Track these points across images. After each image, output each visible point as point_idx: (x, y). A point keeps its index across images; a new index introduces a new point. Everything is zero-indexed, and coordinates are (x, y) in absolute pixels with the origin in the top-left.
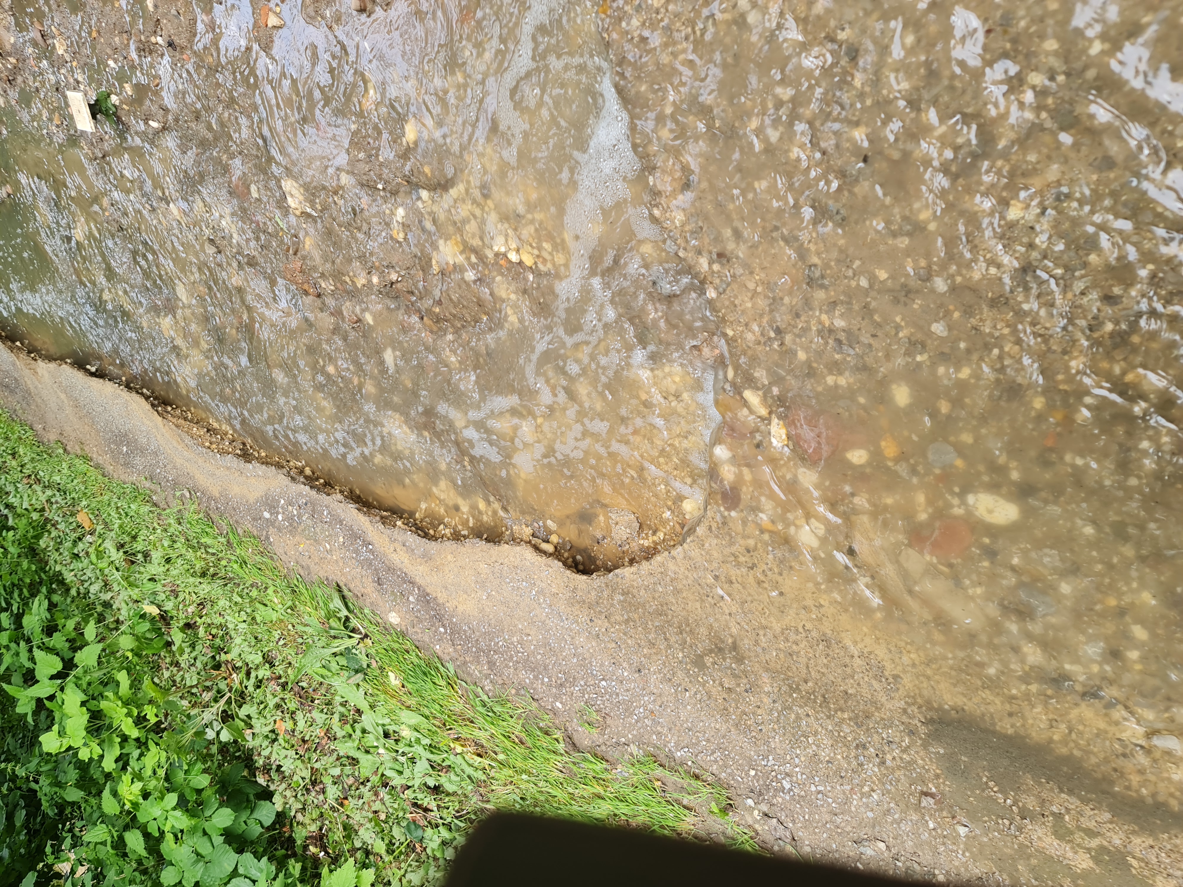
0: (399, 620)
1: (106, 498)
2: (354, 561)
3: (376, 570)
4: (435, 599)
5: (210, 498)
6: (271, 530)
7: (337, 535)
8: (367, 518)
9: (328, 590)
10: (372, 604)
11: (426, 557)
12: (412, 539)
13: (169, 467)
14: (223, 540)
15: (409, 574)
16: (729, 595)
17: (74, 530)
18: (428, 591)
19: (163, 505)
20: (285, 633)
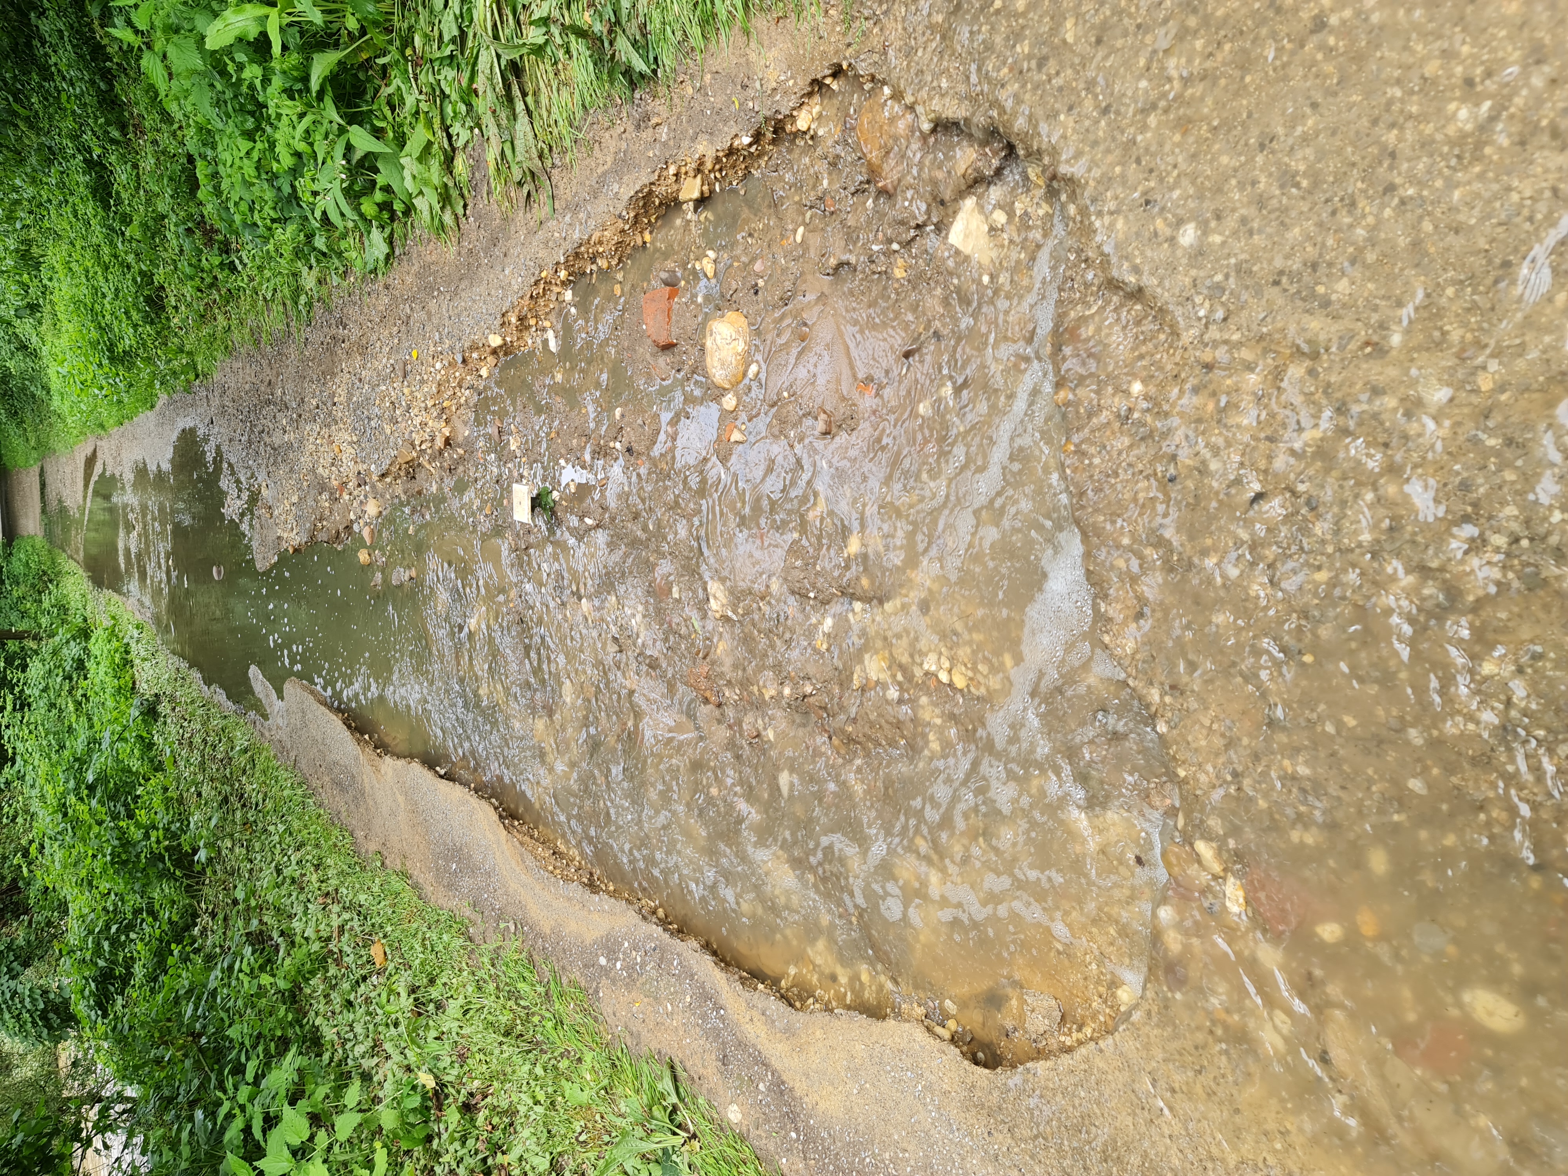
0: (740, 1116)
1: (415, 925)
2: (698, 1029)
3: (723, 1043)
4: (791, 1090)
5: (538, 935)
6: (604, 981)
7: (684, 993)
8: (723, 975)
9: (657, 1067)
10: (710, 1091)
11: (789, 1032)
12: (775, 1006)
13: (499, 892)
14: (541, 989)
15: (765, 1053)
16: (1171, 1109)
17: (362, 966)
18: (784, 1078)
19: (478, 939)
20: (590, 1125)
